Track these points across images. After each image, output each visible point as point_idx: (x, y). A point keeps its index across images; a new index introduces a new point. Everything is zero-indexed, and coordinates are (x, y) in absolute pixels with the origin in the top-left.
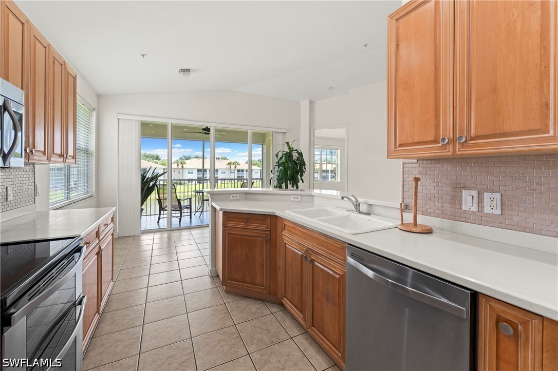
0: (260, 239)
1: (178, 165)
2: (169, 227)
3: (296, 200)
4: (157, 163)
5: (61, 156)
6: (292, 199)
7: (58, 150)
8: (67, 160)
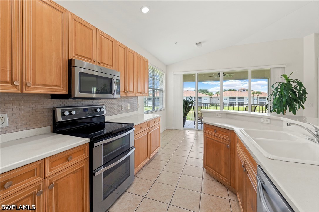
0: (224, 145)
1: (218, 95)
2: (197, 129)
3: (265, 122)
4: (207, 94)
5: (141, 93)
6: (262, 121)
7: (139, 91)
8: (144, 95)
